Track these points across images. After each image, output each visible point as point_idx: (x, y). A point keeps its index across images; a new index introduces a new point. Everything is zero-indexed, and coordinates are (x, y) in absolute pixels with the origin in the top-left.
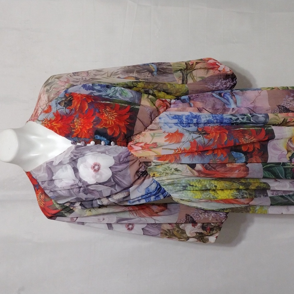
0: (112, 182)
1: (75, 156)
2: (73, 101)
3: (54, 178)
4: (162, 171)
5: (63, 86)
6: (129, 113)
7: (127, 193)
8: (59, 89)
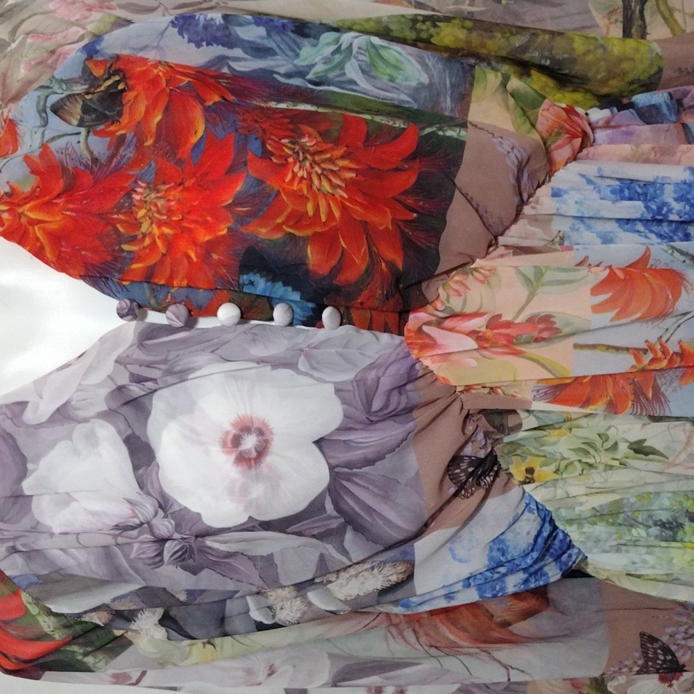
0: (330, 518)
1: (139, 380)
2: (130, 96)
3: (27, 486)
4: (573, 457)
5: (77, 23)
6: (416, 164)
7: (401, 568)
8: (59, 38)
